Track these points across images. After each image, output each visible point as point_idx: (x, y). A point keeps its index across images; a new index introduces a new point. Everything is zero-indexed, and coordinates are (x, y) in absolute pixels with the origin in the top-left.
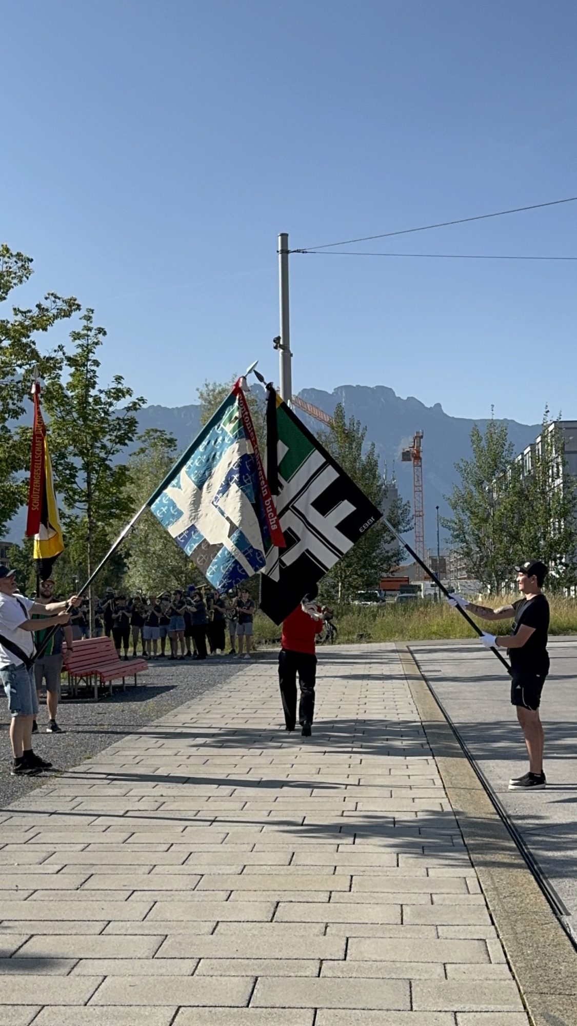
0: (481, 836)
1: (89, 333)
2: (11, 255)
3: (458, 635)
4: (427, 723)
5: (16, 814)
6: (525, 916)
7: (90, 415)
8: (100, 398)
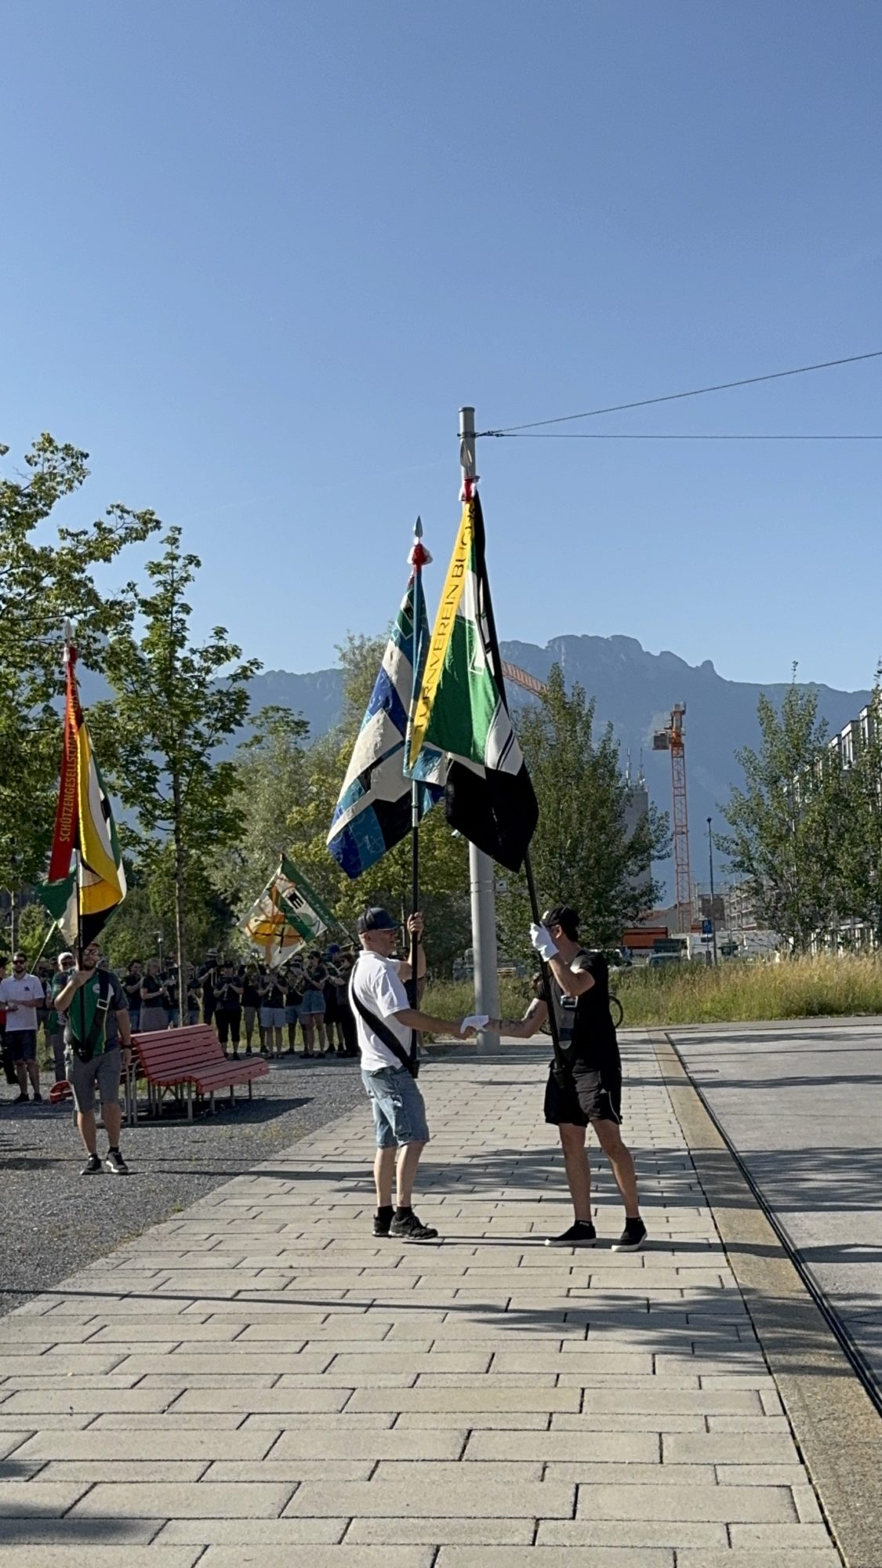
0: (783, 1327)
1: (175, 563)
2: (57, 448)
3: (744, 1016)
4: (697, 1152)
5: (70, 1297)
6: (851, 1450)
7: (176, 687)
8: (192, 661)
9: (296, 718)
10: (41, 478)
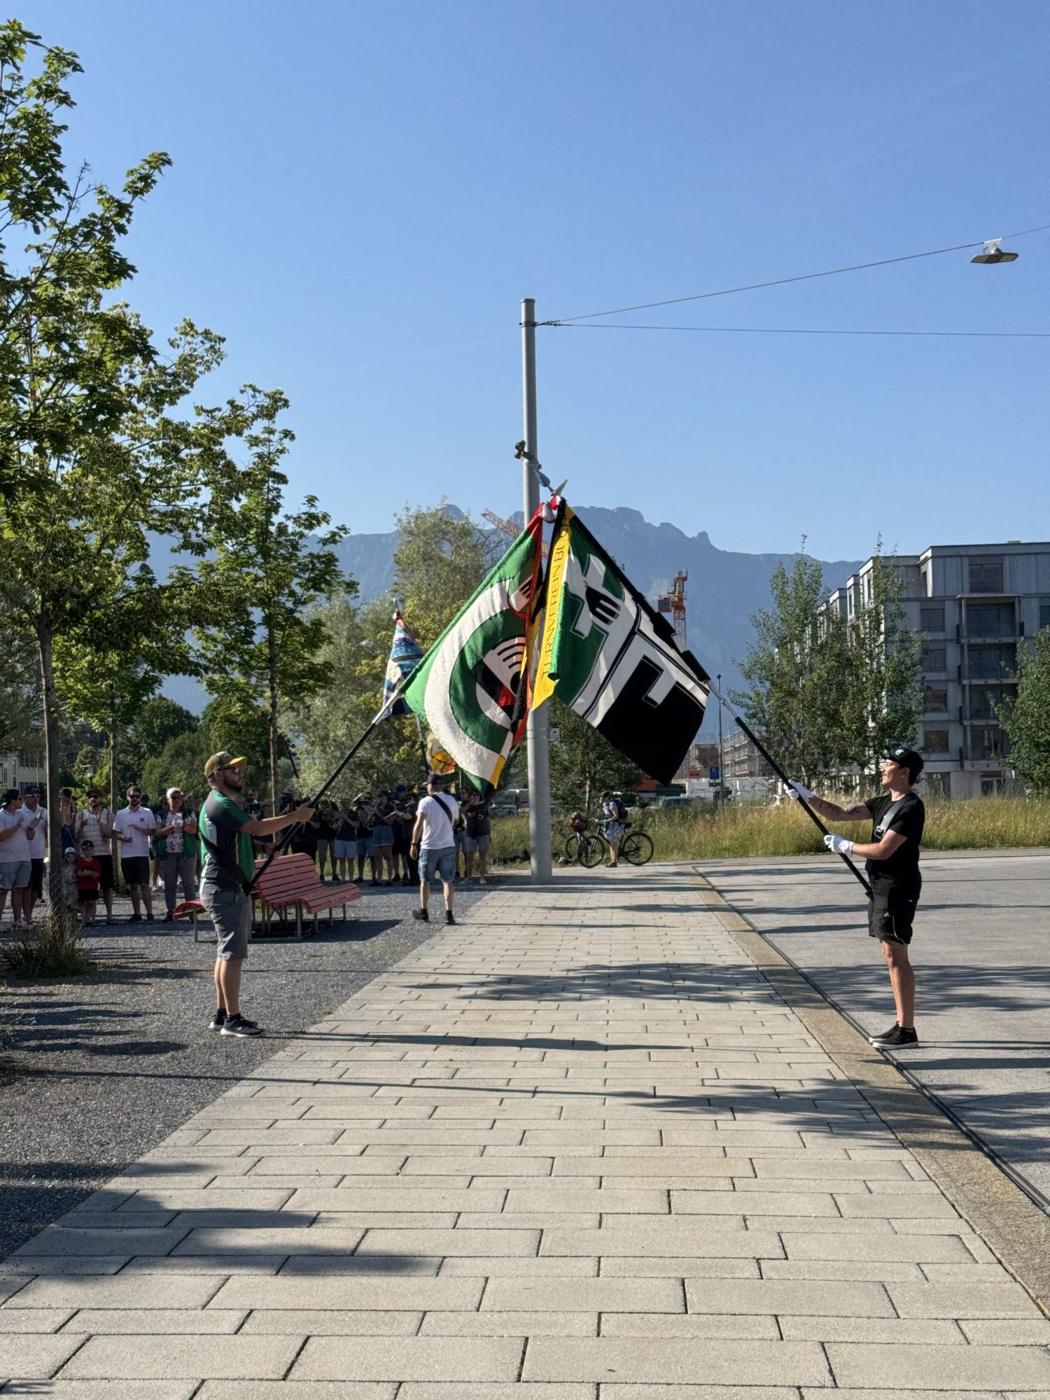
0: (900, 1110)
1: (271, 437)
2: (196, 332)
3: (760, 852)
4: (765, 968)
5: (268, 1083)
6: (999, 1208)
7: (271, 549)
8: (287, 526)
9: (347, 579)
10: (185, 359)
